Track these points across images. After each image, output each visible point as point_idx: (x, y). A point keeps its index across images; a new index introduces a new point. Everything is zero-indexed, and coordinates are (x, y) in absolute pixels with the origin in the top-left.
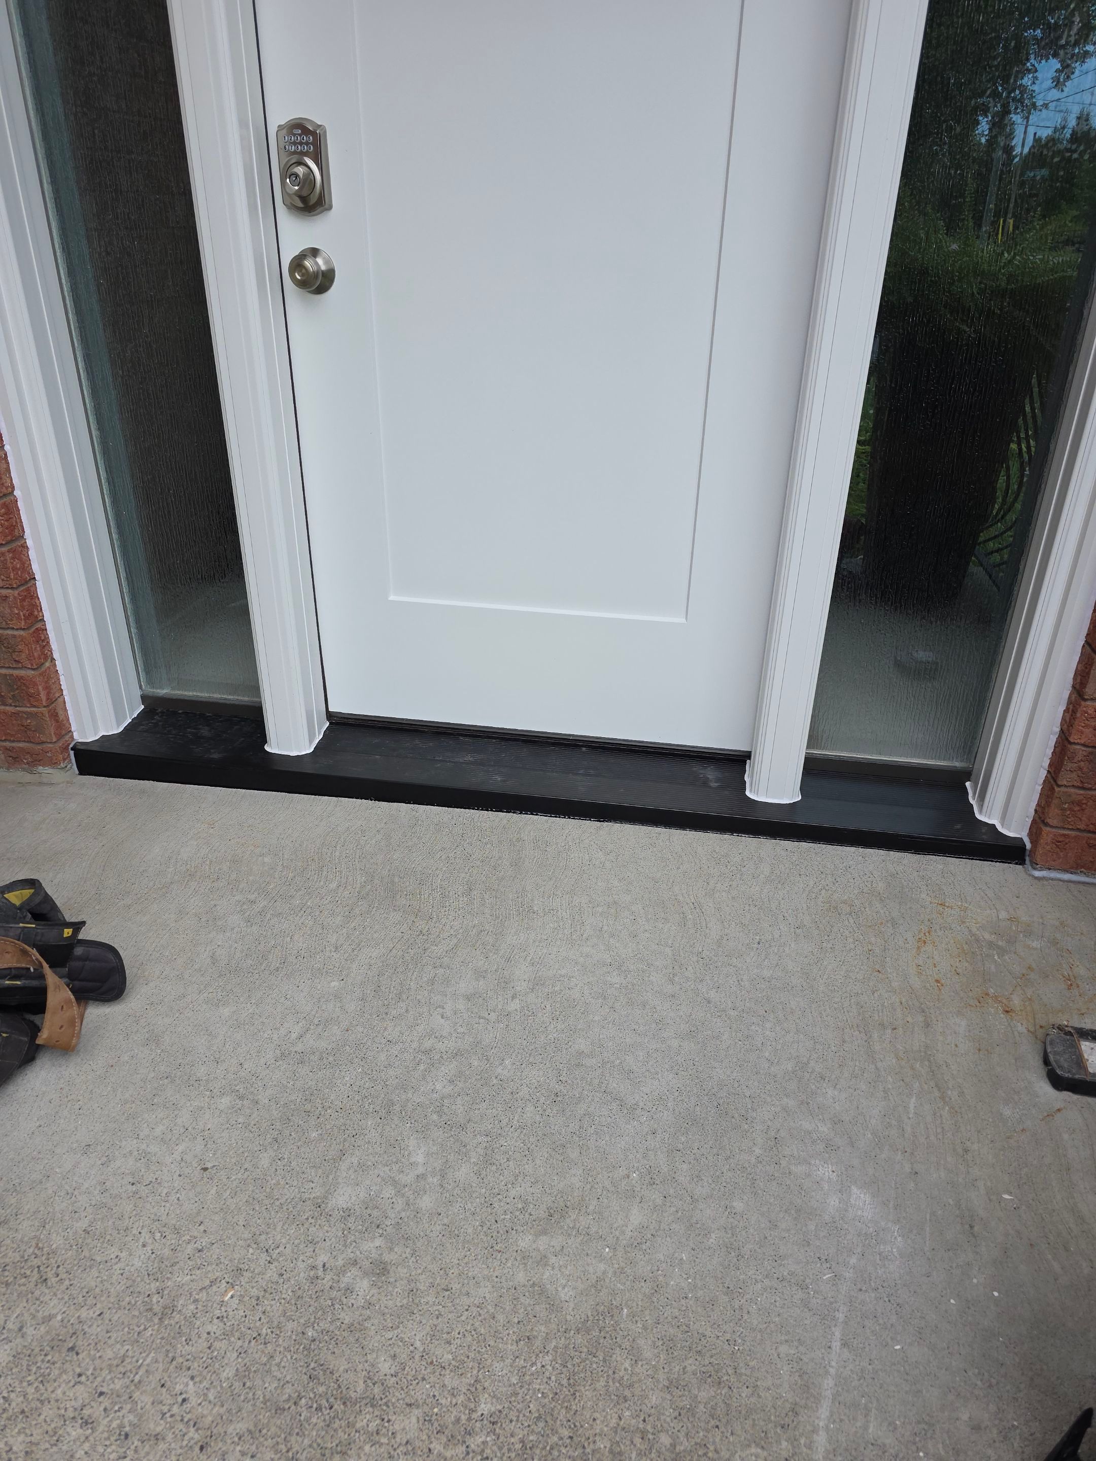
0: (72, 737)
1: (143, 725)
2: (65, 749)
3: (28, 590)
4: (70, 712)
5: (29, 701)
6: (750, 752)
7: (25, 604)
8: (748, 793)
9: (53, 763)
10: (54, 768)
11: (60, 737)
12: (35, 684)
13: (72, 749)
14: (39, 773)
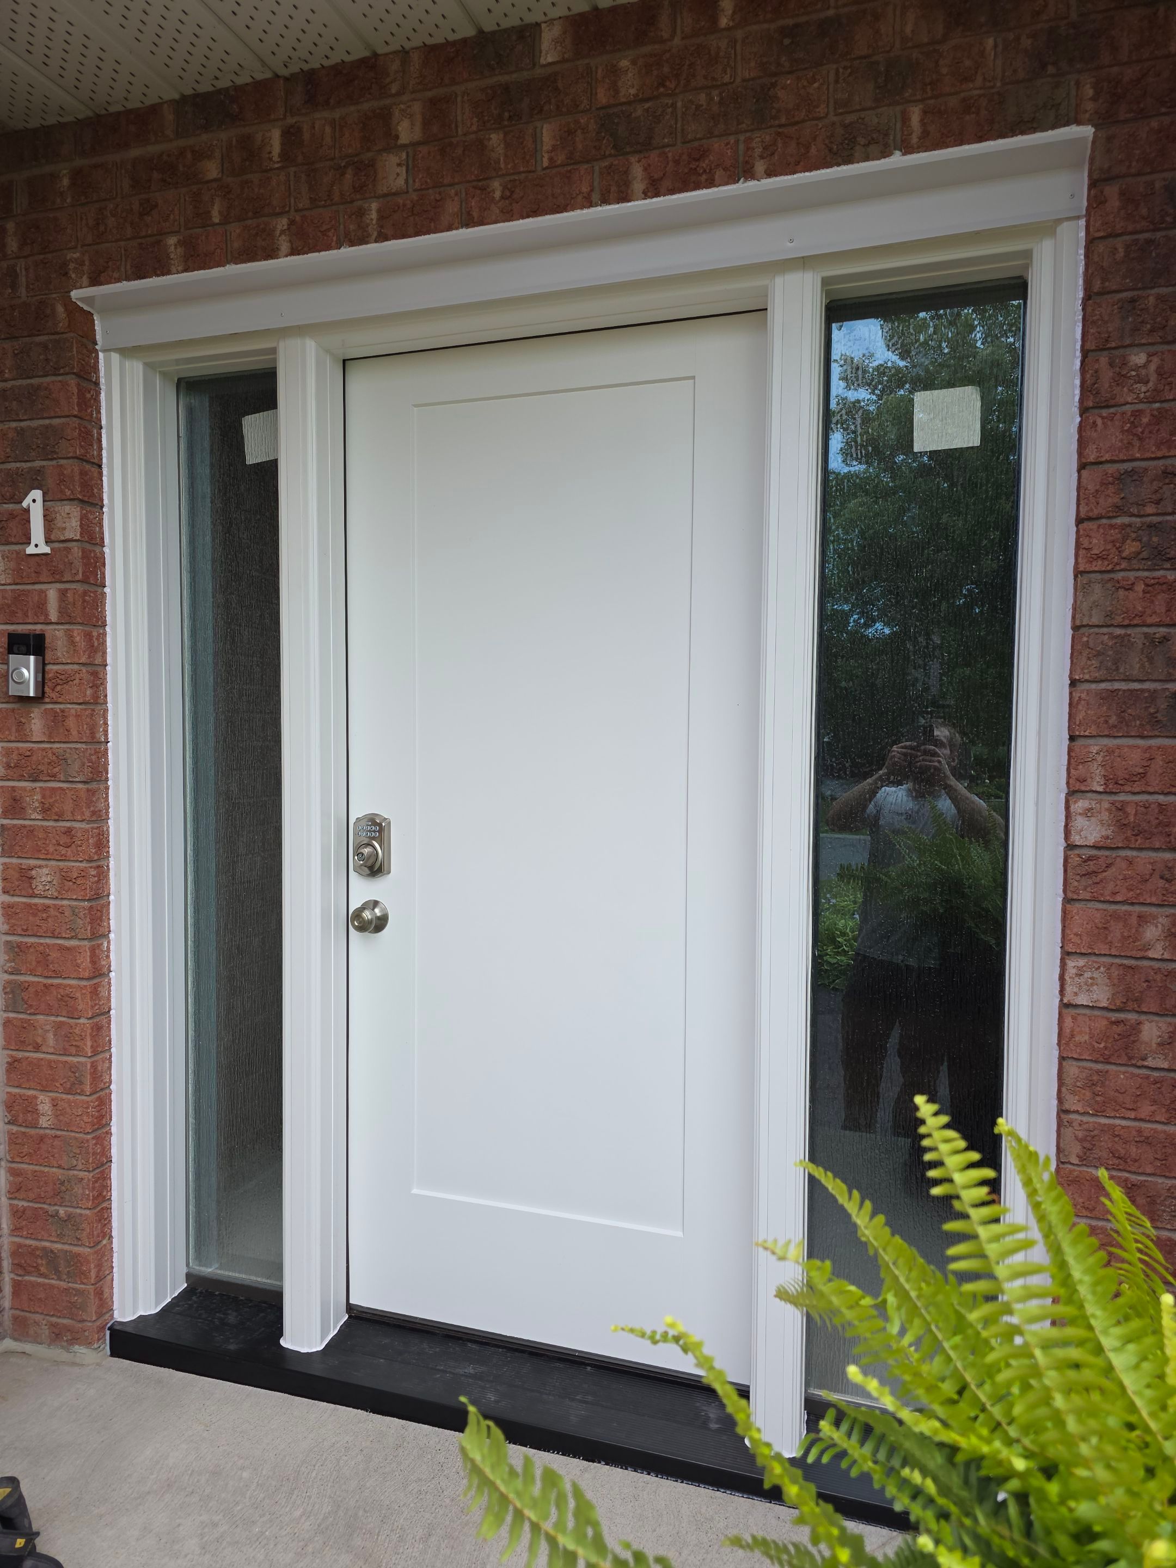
0: (112, 1316)
1: (178, 1306)
2: (102, 1328)
3: (102, 1172)
4: (115, 1290)
5: (80, 1278)
6: (749, 1387)
7: (97, 1185)
9: (88, 1344)
10: (88, 1348)
11: (100, 1315)
12: (88, 1262)
13: (109, 1329)
14: (74, 1352)
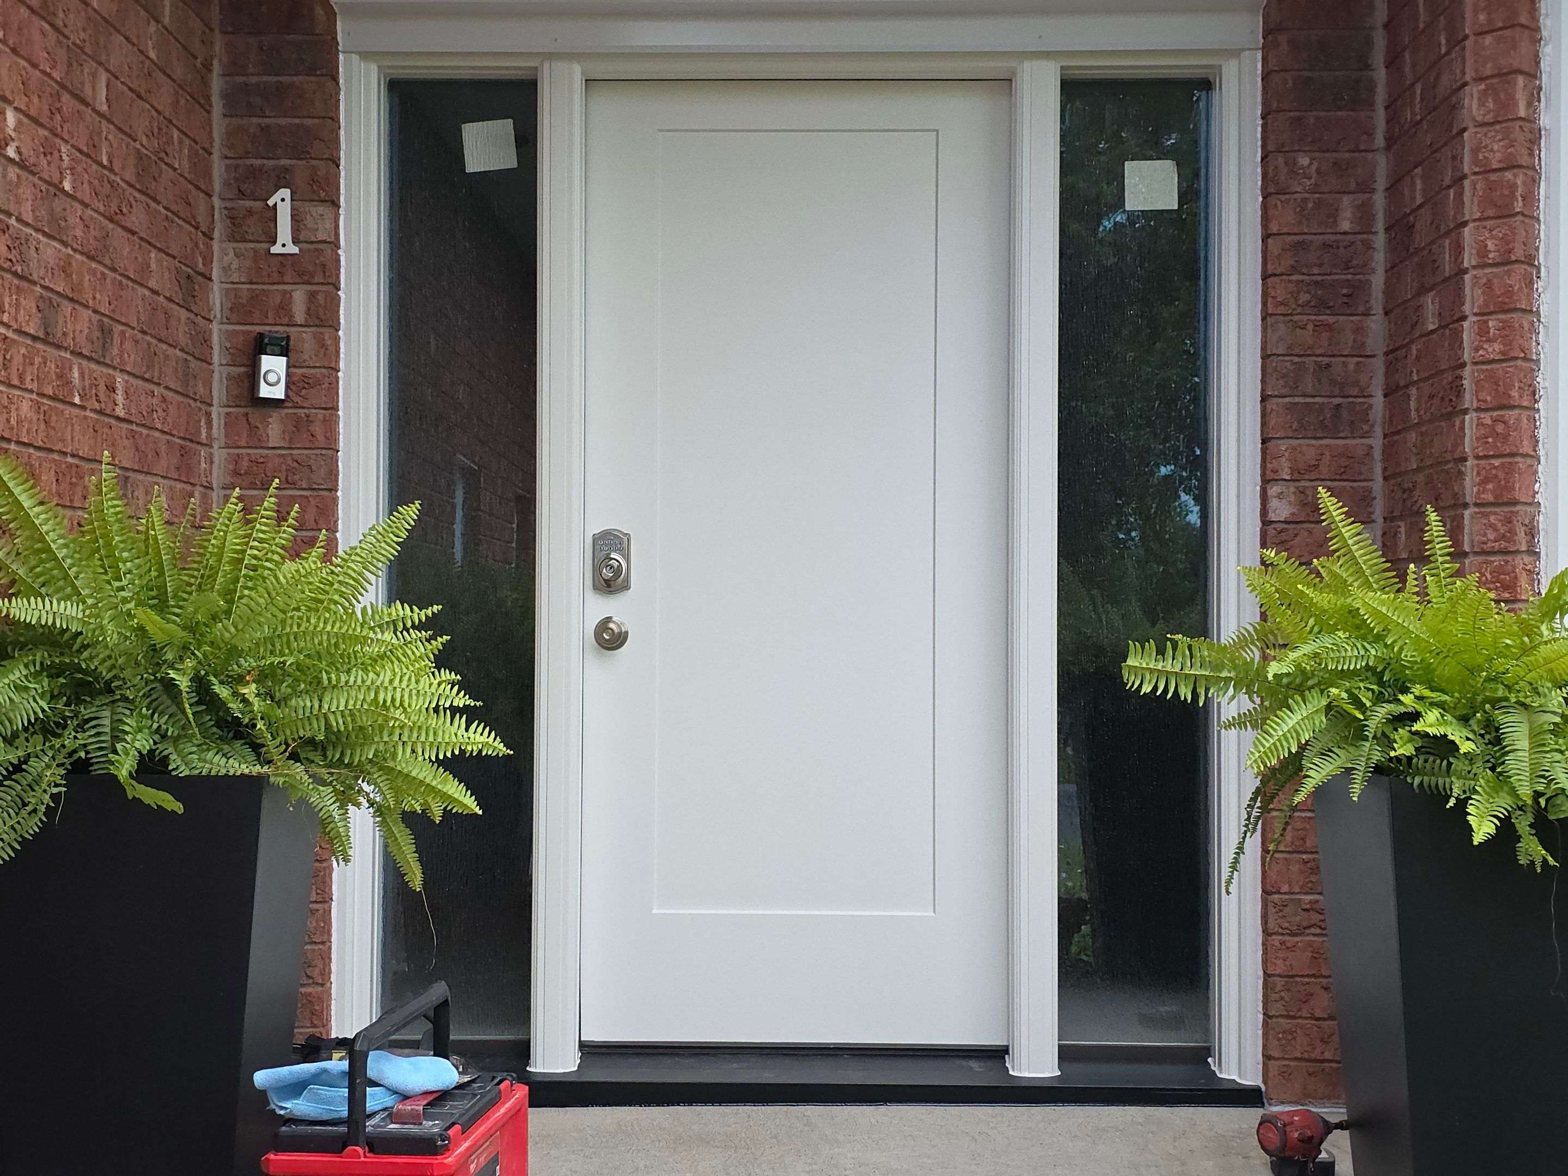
5: (311, 1019)
6: (1007, 1047)
8: (1011, 1072)
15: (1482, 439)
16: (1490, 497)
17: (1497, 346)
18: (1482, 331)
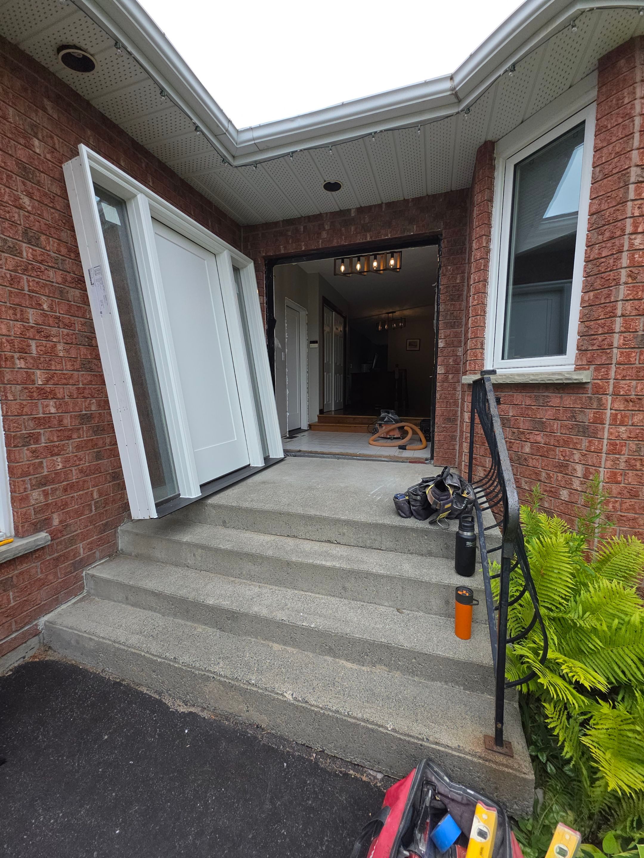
15: (472, 323)
16: (473, 336)
17: (476, 302)
18: (474, 299)
